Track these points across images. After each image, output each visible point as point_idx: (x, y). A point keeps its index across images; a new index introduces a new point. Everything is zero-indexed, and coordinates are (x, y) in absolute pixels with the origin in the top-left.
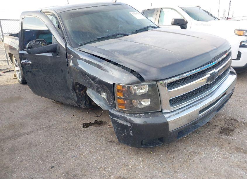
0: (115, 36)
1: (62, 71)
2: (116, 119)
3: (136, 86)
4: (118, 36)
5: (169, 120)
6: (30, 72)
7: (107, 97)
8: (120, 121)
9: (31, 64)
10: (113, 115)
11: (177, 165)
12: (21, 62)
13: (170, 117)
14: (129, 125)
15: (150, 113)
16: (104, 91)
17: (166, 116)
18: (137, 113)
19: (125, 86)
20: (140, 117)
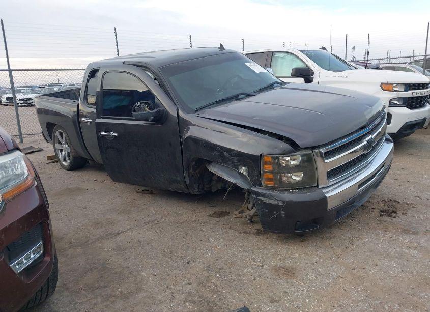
0: (236, 98)
1: (170, 144)
2: (262, 199)
3: (289, 157)
4: (240, 97)
5: (327, 196)
6: (113, 148)
7: (249, 173)
8: (267, 201)
9: (115, 137)
10: (258, 194)
11: (338, 251)
12: (98, 134)
13: (328, 192)
14: (281, 204)
15: (305, 188)
16: (244, 166)
17: (325, 191)
18: (289, 190)
19: (274, 157)
20: (294, 193)
